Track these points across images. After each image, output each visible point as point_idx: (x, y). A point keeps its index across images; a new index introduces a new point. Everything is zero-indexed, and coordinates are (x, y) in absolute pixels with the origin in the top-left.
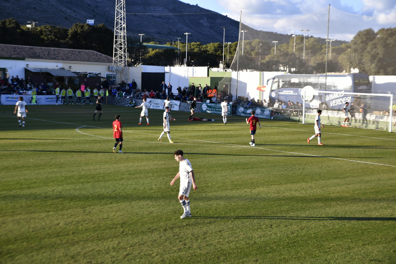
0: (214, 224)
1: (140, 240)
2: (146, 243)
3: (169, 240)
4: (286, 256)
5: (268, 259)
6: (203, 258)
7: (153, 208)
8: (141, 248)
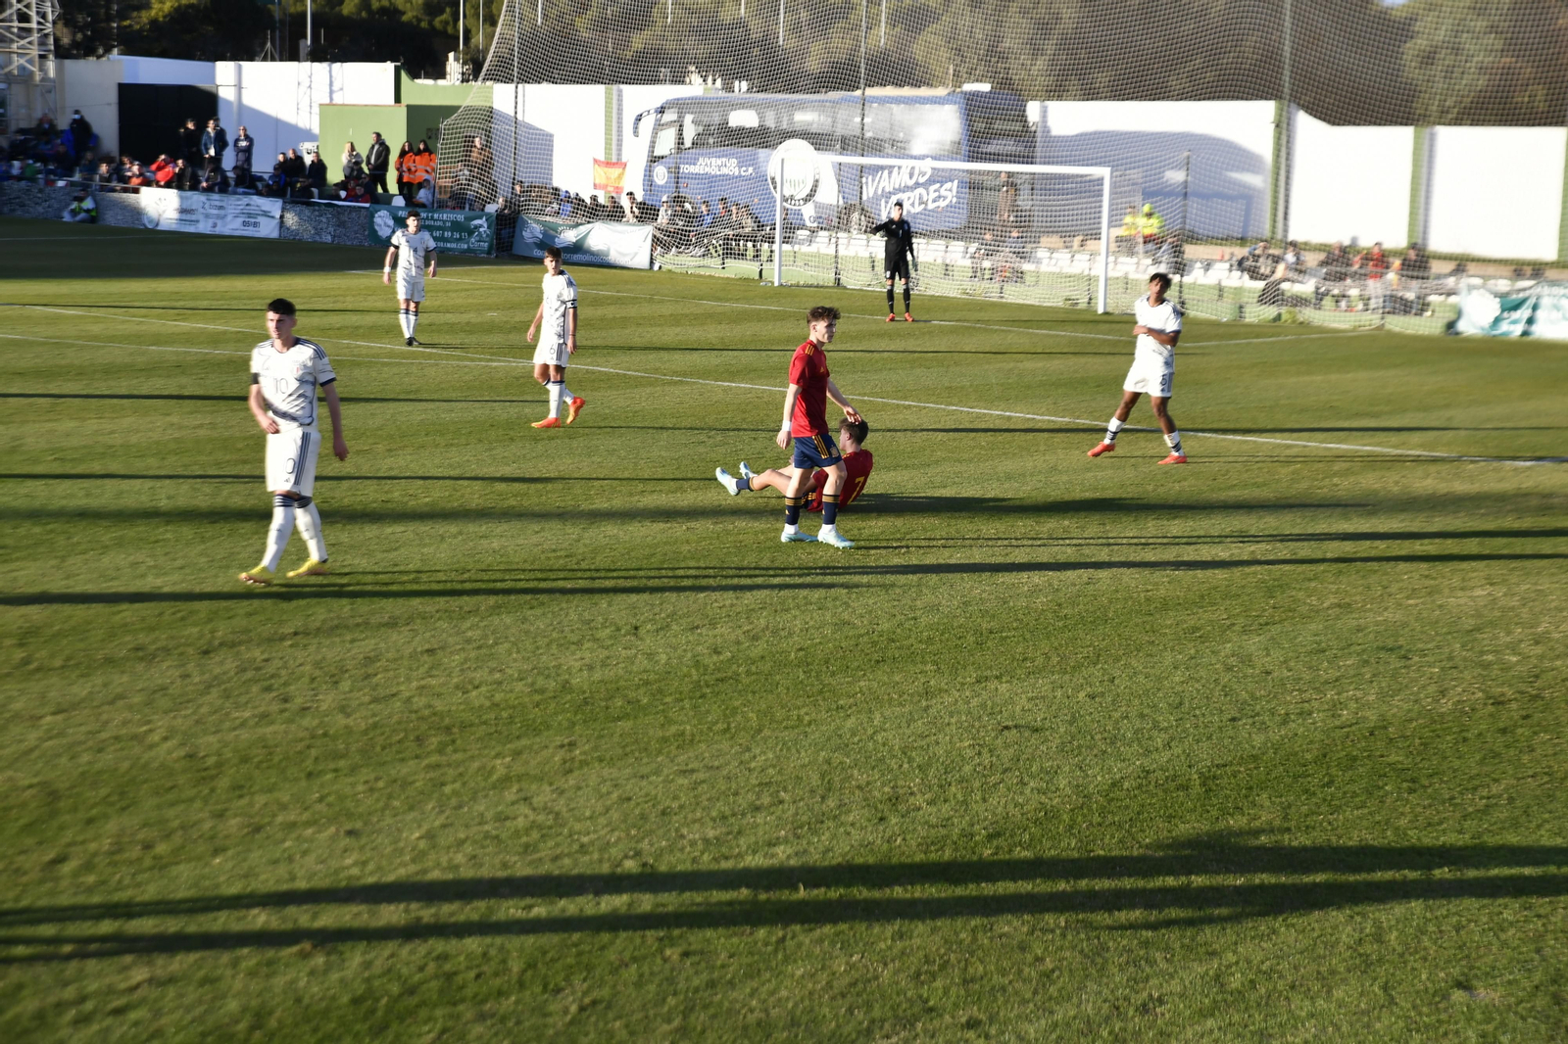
0: (409, 628)
1: (97, 689)
2: (121, 697)
3: (219, 685)
4: (688, 727)
5: (616, 739)
6: (357, 741)
7: (157, 576)
8: (100, 714)
